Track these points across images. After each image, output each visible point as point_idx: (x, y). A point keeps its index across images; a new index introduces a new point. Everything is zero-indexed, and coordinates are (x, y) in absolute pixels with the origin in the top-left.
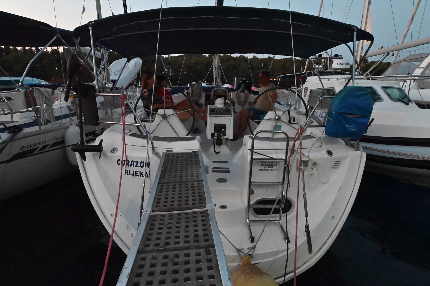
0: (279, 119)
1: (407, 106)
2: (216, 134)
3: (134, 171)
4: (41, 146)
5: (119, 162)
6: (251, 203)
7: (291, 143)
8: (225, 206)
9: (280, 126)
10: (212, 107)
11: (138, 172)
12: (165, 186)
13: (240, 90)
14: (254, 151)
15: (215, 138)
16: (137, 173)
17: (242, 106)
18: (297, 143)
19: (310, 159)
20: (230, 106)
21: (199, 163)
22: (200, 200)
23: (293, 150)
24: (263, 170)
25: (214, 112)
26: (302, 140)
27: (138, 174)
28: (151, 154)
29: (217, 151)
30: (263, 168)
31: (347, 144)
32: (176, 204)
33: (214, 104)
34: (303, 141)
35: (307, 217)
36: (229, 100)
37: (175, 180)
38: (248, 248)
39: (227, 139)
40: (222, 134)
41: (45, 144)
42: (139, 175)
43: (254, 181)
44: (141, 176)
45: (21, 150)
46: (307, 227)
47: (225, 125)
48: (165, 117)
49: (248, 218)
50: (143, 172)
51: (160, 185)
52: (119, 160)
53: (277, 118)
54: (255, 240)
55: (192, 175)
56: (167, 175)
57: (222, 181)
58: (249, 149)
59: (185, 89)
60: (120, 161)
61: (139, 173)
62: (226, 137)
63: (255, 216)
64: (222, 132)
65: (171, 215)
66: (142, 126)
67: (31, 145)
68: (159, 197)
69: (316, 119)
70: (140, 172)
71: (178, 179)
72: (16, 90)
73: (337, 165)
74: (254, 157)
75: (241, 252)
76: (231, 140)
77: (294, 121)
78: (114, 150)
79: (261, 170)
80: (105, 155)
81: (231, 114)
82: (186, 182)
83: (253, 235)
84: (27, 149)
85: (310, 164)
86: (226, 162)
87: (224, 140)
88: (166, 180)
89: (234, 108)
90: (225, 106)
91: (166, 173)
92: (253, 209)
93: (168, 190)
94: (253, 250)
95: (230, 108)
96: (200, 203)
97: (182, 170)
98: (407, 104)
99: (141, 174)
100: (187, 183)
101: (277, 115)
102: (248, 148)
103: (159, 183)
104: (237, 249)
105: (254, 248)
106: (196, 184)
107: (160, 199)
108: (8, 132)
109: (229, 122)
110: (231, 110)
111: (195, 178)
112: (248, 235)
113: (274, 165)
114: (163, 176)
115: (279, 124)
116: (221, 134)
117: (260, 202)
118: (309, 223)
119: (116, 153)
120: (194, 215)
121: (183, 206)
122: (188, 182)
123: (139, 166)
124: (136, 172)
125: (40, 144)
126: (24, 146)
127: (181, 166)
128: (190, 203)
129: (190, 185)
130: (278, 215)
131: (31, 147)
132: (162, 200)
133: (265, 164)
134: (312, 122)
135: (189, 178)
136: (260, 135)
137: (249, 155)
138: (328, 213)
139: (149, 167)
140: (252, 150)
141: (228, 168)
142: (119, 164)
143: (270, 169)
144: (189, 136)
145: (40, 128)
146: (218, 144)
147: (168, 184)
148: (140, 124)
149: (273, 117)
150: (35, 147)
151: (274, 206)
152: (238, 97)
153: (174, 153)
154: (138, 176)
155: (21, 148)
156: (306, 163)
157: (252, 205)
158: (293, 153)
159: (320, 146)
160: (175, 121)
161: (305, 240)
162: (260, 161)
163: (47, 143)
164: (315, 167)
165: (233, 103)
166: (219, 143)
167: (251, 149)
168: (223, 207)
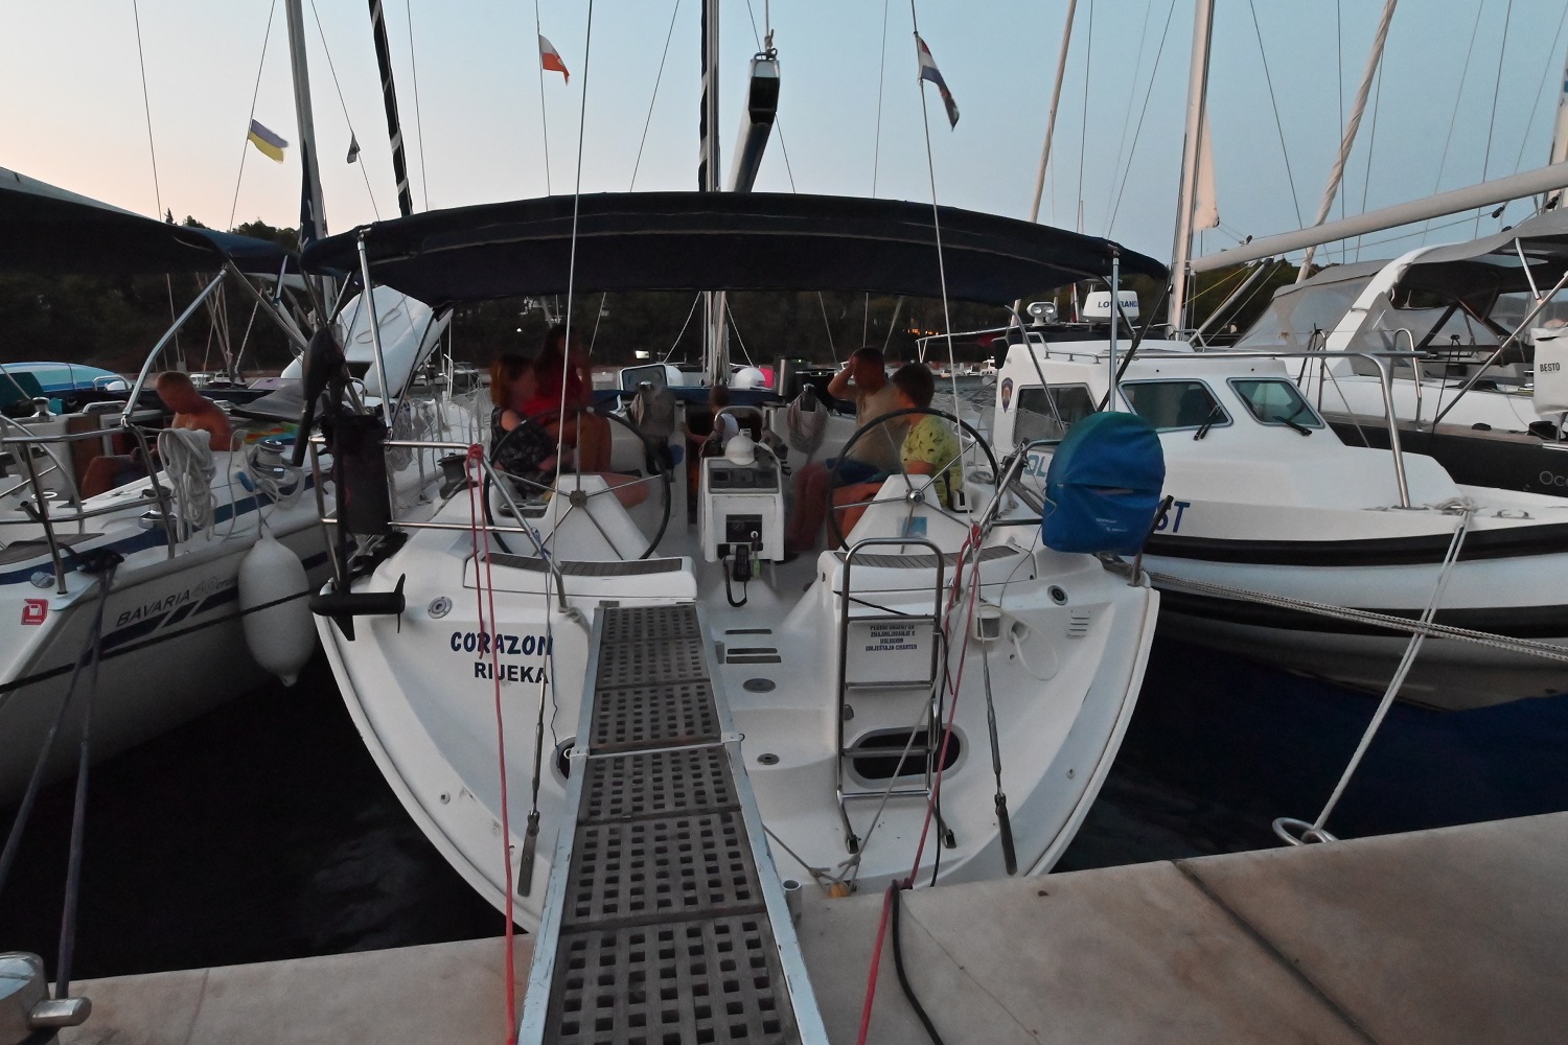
0: (919, 499)
1: (1305, 438)
2: (733, 547)
3: (503, 667)
4: (174, 609)
5: (457, 641)
6: (847, 745)
7: (950, 572)
8: (775, 756)
9: (923, 521)
10: (718, 463)
11: (516, 667)
12: (615, 695)
13: (797, 400)
14: (850, 595)
15: (731, 558)
16: (513, 670)
17: (807, 452)
18: (968, 568)
19: (1003, 615)
20: (772, 458)
21: (700, 636)
22: (705, 723)
23: (957, 589)
24: (877, 648)
25: (721, 479)
26: (979, 560)
27: (516, 673)
28: (556, 616)
29: (737, 599)
30: (876, 641)
31: (1108, 566)
32: (646, 735)
33: (721, 452)
34: (982, 563)
35: (998, 773)
36: (767, 441)
37: (637, 680)
38: (840, 866)
39: (768, 561)
40: (750, 547)
41: (185, 603)
42: (519, 676)
43: (853, 681)
44: (526, 678)
45: (118, 625)
46: (1000, 801)
47: (759, 517)
48: (579, 499)
49: (840, 788)
50: (530, 669)
51: (601, 693)
52: (458, 635)
53: (912, 496)
54: (860, 844)
55: (681, 666)
56: (616, 666)
57: (759, 686)
58: (836, 592)
59: (619, 398)
60: (460, 637)
61: (519, 671)
62: (763, 555)
63: (858, 783)
64: (750, 540)
65: (637, 758)
66: (528, 535)
67: (148, 609)
68: (603, 721)
69: (1023, 493)
70: (522, 668)
71: (645, 677)
72: (37, 415)
73: (1079, 627)
74: (852, 613)
75: (823, 875)
76: (778, 563)
77: (962, 503)
78: (439, 607)
79: (869, 648)
80: (411, 622)
81: (776, 486)
82: (668, 683)
83: (854, 833)
84: (136, 621)
85: (1005, 628)
86: (768, 632)
87: (756, 566)
88: (614, 681)
89: (786, 465)
90: (756, 459)
91: (610, 664)
92: (852, 761)
93: (623, 704)
94: (853, 868)
95: (773, 466)
96: (706, 731)
97: (653, 655)
98: (1305, 432)
99: (526, 674)
100: (668, 687)
101: (914, 486)
102: (833, 588)
103: (597, 689)
104: (810, 869)
105: (855, 862)
106: (693, 689)
107: (605, 725)
108: (83, 571)
109: (770, 508)
110: (775, 471)
111: (690, 673)
112: (842, 834)
113: (908, 634)
114: (606, 670)
115: (919, 513)
116: (746, 547)
117: (871, 741)
118: (1004, 790)
119: (446, 613)
120: (692, 756)
121: (664, 737)
122: (673, 683)
123: (518, 652)
124: (510, 667)
125: (170, 603)
126: (129, 613)
127: (650, 645)
128: (681, 730)
129: (677, 690)
130: (923, 775)
131: (146, 614)
132: (612, 728)
133: (881, 632)
134: (1013, 506)
135: (675, 674)
136: (866, 550)
137: (838, 608)
138: (1058, 760)
139: (549, 652)
140: (845, 596)
141: (775, 651)
142: (456, 648)
143: (895, 645)
144: (654, 558)
145: (171, 552)
146: (738, 578)
147: (622, 691)
148: (523, 527)
149: (903, 494)
150: (157, 613)
151: (906, 752)
152: (795, 423)
153: (626, 611)
154: (516, 680)
155: (121, 619)
156: (991, 626)
157: (851, 750)
158: (958, 599)
159: (1032, 577)
160: (611, 513)
161: (996, 838)
162: (866, 625)
163: (192, 599)
164: (1019, 637)
165: (781, 451)
166: (741, 572)
167: (841, 590)
168: (769, 759)
